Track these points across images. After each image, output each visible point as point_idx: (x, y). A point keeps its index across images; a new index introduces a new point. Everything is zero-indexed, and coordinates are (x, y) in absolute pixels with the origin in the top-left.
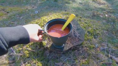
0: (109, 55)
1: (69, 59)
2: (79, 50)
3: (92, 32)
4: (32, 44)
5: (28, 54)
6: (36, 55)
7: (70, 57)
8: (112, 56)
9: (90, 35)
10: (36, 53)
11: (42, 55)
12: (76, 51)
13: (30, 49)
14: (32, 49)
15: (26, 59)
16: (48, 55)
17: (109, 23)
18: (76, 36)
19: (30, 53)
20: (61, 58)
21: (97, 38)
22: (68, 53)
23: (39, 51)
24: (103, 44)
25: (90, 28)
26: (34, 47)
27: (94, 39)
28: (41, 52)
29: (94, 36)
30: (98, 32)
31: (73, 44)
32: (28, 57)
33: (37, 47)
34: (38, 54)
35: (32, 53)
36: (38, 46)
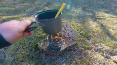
0: (105, 54)
1: (66, 60)
2: (74, 51)
4: (27, 48)
5: (22, 57)
6: (30, 59)
7: (67, 59)
8: (107, 55)
9: (83, 36)
10: (31, 56)
11: (38, 58)
12: (72, 51)
13: (24, 52)
14: (27, 52)
15: (19, 63)
16: (44, 58)
18: (70, 38)
19: (24, 57)
20: (57, 61)
21: (90, 39)
22: (65, 54)
23: (34, 54)
25: (82, 31)
26: (29, 50)
27: (87, 40)
28: (37, 56)
29: (87, 38)
30: (90, 34)
31: (68, 44)
32: (22, 62)
34: (33, 57)
35: (26, 56)
36: (33, 49)
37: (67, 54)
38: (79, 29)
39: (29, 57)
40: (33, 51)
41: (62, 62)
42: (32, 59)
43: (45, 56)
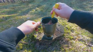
0: (87, 43)
1: (56, 48)
3: (69, 28)
4: (25, 38)
6: (28, 47)
7: (56, 47)
8: (89, 44)
9: (68, 30)
11: (33, 47)
12: (61, 41)
16: (38, 47)
18: (58, 30)
19: (23, 45)
20: (49, 48)
21: (73, 32)
22: (55, 43)
23: (31, 43)
25: (67, 26)
26: (27, 40)
28: (33, 45)
29: (71, 31)
30: (73, 28)
31: (57, 35)
32: (21, 49)
34: (30, 46)
35: (25, 45)
36: (30, 40)
37: (56, 43)
38: (64, 24)
39: (27, 45)
40: (30, 41)
41: (53, 49)
42: (29, 48)
43: (39, 45)
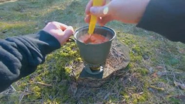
0: (175, 83)
1: (113, 94)
2: (125, 78)
3: (139, 50)
4: (46, 75)
5: (39, 91)
6: (53, 93)
7: (113, 92)
8: (179, 84)
9: (137, 54)
10: (54, 88)
11: (65, 92)
12: (122, 79)
13: (42, 83)
14: (46, 82)
15: (34, 101)
16: (75, 92)
17: (158, 39)
18: (117, 56)
19: (42, 90)
20: (97, 95)
21: (147, 59)
22: (109, 83)
23: (59, 85)
24: (159, 67)
25: (135, 45)
26: (50, 78)
27: (143, 60)
28: (63, 88)
29: (143, 56)
30: (146, 50)
31: (115, 67)
32: (39, 99)
33: (54, 78)
34: (56, 91)
35: (46, 90)
36: (57, 77)
37: (113, 84)
38: (129, 42)
39: (51, 90)
40: (56, 81)
41: (106, 97)
42: (56, 94)
43: (76, 88)
